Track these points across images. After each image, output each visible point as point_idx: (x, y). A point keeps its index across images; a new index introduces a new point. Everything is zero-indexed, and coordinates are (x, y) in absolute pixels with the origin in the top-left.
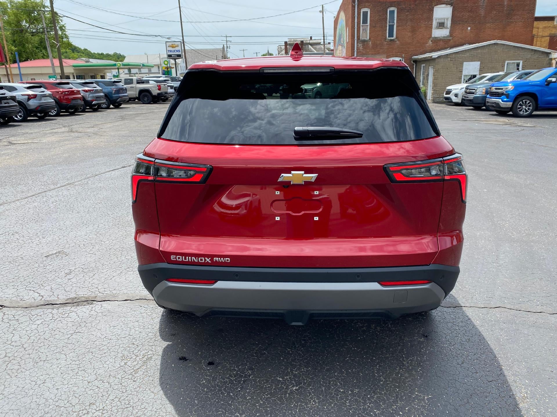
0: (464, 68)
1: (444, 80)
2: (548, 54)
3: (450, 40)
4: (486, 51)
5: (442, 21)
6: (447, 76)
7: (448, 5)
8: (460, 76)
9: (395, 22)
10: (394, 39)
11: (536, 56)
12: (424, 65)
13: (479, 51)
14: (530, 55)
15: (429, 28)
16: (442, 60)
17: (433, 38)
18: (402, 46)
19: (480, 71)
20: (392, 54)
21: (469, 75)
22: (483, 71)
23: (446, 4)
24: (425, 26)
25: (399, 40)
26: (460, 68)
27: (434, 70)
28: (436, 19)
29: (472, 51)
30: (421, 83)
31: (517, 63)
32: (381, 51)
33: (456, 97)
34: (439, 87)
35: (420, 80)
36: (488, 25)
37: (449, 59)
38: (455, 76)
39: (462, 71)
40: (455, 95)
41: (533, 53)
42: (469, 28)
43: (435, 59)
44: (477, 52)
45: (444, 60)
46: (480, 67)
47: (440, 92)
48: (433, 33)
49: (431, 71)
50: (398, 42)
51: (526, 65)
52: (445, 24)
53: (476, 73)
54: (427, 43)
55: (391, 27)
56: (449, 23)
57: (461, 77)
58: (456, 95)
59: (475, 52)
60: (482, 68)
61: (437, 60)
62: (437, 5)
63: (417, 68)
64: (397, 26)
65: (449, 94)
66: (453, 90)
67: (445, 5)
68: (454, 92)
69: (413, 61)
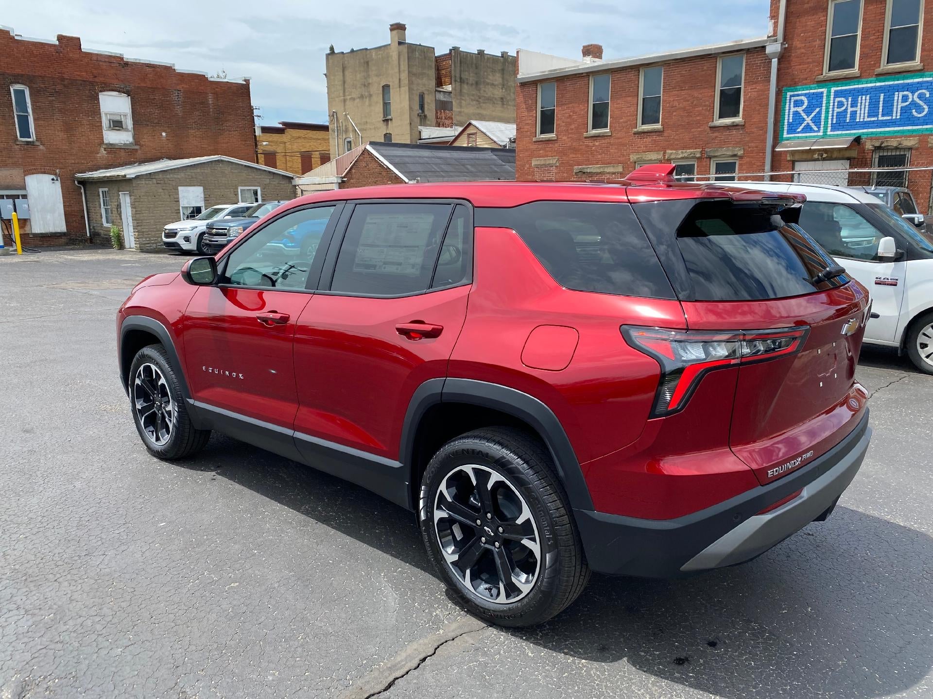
0: (180, 196)
1: (152, 215)
2: (290, 179)
3: (136, 150)
4: (208, 171)
5: (117, 118)
6: (156, 209)
7: (123, 94)
8: (176, 208)
9: (30, 110)
10: (33, 142)
11: (276, 181)
12: (106, 189)
13: (199, 170)
14: (268, 180)
15: (97, 127)
16: (143, 182)
17: (106, 144)
18: (52, 156)
19: (205, 200)
20: (34, 167)
21: (190, 207)
22: (209, 202)
23: (119, 91)
24: (88, 123)
25: (43, 145)
26: (176, 196)
27: (133, 197)
28: (106, 114)
29: (188, 170)
30: (104, 220)
31: (253, 190)
32: (10, 161)
33: (186, 241)
34: (147, 227)
35: (101, 215)
36: (192, 131)
37: (155, 181)
38: (169, 208)
39: (178, 201)
40: (184, 239)
41: (272, 177)
42: (164, 134)
43: (130, 180)
44: (195, 171)
45: (147, 182)
46: (205, 195)
47: (149, 234)
48: (105, 137)
49: (126, 201)
50: (41, 147)
51: (266, 193)
52: (123, 123)
53: (201, 204)
54: (98, 153)
55: (24, 121)
56: (129, 123)
57: (179, 210)
58: (187, 239)
59: (192, 171)
60: (208, 196)
61: (135, 183)
62: (104, 91)
63: (88, 195)
64: (35, 120)
65: (174, 237)
66: (179, 230)
67: (117, 93)
68: (181, 234)
69: (79, 182)
